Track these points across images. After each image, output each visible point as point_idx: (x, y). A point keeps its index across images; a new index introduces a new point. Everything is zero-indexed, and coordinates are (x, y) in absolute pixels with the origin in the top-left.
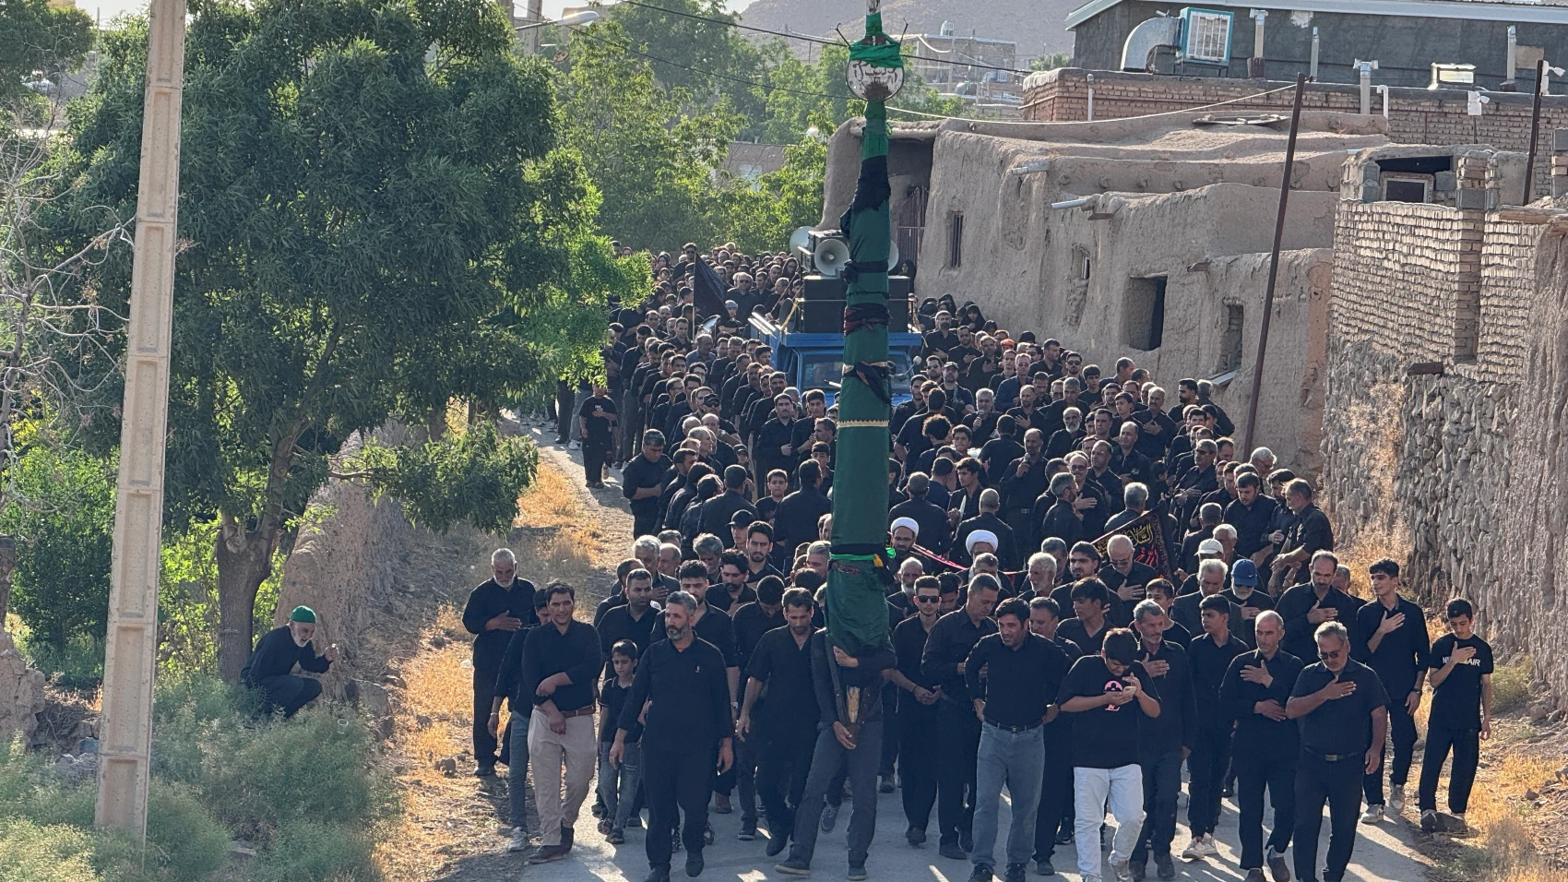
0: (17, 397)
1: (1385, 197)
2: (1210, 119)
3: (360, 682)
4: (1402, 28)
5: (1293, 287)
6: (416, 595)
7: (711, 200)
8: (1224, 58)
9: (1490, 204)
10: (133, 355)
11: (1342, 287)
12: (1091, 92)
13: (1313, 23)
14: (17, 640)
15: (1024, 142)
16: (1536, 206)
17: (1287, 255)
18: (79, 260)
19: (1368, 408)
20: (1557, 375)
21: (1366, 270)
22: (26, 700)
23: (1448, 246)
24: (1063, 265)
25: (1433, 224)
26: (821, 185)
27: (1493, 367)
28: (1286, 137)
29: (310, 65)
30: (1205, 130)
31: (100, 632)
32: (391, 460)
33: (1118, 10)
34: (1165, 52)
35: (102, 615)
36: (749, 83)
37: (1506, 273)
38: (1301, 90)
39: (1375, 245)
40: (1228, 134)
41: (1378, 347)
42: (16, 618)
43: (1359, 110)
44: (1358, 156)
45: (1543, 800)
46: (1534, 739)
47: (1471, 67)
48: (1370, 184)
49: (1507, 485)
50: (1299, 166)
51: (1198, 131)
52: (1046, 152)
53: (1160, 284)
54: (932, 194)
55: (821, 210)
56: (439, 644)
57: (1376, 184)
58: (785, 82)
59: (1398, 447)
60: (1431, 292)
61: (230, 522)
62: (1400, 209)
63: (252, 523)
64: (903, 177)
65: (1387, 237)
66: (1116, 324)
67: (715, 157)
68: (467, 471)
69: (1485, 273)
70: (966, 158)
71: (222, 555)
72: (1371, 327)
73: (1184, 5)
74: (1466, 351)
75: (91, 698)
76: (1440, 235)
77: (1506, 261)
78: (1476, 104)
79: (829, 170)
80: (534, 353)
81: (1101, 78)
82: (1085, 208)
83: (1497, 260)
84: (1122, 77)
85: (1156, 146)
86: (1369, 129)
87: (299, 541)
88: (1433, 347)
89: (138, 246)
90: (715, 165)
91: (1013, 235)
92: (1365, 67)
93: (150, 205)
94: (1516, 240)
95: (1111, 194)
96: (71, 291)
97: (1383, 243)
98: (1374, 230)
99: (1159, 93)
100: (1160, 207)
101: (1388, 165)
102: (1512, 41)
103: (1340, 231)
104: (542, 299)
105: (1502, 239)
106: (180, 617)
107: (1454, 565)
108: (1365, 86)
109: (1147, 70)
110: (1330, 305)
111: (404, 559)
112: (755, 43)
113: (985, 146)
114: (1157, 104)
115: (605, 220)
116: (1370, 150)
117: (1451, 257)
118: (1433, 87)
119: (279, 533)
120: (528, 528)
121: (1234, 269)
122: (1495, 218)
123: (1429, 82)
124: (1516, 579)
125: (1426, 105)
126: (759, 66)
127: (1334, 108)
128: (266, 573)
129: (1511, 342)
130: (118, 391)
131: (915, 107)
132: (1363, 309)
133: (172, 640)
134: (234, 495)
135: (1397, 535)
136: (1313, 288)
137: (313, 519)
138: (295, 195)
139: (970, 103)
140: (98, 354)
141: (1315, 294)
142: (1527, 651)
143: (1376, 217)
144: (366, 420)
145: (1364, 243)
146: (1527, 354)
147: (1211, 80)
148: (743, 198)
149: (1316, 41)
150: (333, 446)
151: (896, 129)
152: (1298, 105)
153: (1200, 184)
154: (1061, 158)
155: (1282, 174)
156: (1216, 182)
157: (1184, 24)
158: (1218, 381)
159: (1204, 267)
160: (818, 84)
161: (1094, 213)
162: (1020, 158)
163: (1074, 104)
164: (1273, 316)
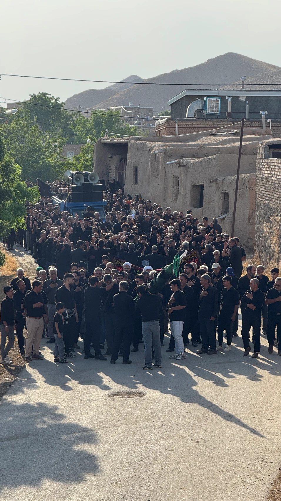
1: (271, 157)
2: (215, 133)
4: (274, 100)
5: (244, 186)
7: (58, 165)
8: (219, 112)
11: (259, 186)
12: (177, 125)
13: (246, 100)
15: (156, 143)
17: (241, 176)
19: (269, 224)
21: (266, 181)
24: (171, 182)
26: (92, 159)
30: (214, 136)
34: (200, 112)
38: (243, 122)
39: (269, 172)
40: (221, 137)
41: (271, 205)
43: (262, 128)
44: (262, 143)
48: (266, 153)
50: (244, 147)
51: (212, 137)
52: (164, 146)
53: (202, 187)
54: (128, 160)
55: (93, 167)
57: (268, 153)
58: (80, 124)
59: (279, 236)
62: (276, 161)
64: (119, 156)
65: (272, 170)
66: (188, 200)
67: (58, 151)
70: (138, 149)
72: (269, 199)
73: (205, 96)
79: (95, 154)
81: (180, 120)
82: (177, 164)
84: (187, 120)
85: (199, 142)
86: (266, 133)
90: (59, 154)
91: (155, 174)
92: (264, 113)
95: (185, 159)
97: (271, 172)
98: (268, 168)
99: (199, 125)
100: (200, 162)
101: (272, 146)
103: (258, 168)
108: (264, 119)
109: (195, 117)
110: (256, 192)
112: (70, 112)
113: (144, 145)
114: (198, 128)
116: (266, 141)
121: (225, 181)
127: (254, 127)
131: (121, 133)
132: (266, 193)
136: (250, 186)
139: (139, 128)
141: (251, 188)
143: (269, 164)
145: (265, 172)
147: (215, 120)
148: (68, 163)
149: (247, 105)
151: (115, 140)
152: (243, 127)
153: (213, 154)
154: (168, 148)
155: (238, 149)
156: (217, 153)
157: (205, 102)
158: (222, 217)
159: (215, 181)
160: (90, 124)
161: (180, 165)
162: (156, 148)
163: (172, 129)
164: (238, 196)
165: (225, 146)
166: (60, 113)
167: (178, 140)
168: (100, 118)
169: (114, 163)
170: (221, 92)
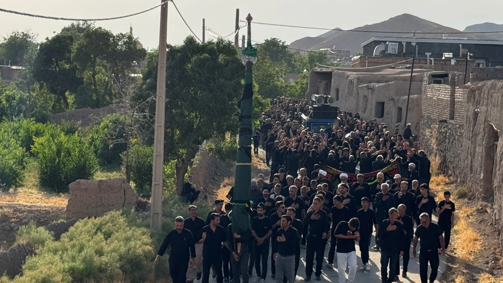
0: (131, 134)
1: (433, 83)
2: (394, 66)
3: (208, 195)
4: (436, 45)
5: (413, 104)
6: (219, 176)
7: (283, 87)
8: (397, 53)
9: (457, 84)
10: (156, 126)
11: (424, 103)
12: (367, 61)
13: (416, 44)
14: (132, 187)
15: (352, 73)
16: (467, 85)
18: (144, 104)
19: (430, 130)
20: (472, 122)
21: (429, 100)
22: (135, 200)
23: (447, 94)
24: (361, 100)
25: (444, 89)
26: (307, 83)
27: (458, 120)
28: (411, 70)
29: (193, 59)
30: (393, 69)
31: (150, 185)
32: (213, 146)
33: (373, 43)
34: (383, 52)
35: (151, 181)
36: (291, 60)
37: (460, 100)
38: (414, 59)
39: (431, 94)
40: (398, 70)
41: (432, 117)
42: (132, 182)
43: (427, 64)
44: (427, 74)
45: (471, 217)
46: (468, 203)
47: (452, 54)
49: (461, 146)
50: (414, 76)
51: (391, 69)
52: (357, 74)
53: (383, 103)
54: (332, 84)
55: (307, 89)
56: (225, 186)
57: (431, 80)
58: (299, 60)
59: (437, 139)
60: (444, 104)
61: (178, 160)
62: (437, 86)
63: (183, 160)
64: (325, 81)
65: (434, 92)
66: (373, 112)
67: (284, 77)
68: (230, 148)
69: (456, 100)
70: (339, 76)
71: (177, 168)
72: (430, 112)
73: (387, 41)
74: (452, 117)
75: (149, 200)
76: (446, 92)
77: (460, 97)
78: (453, 62)
79: (309, 79)
81: (369, 58)
82: (366, 87)
83: (458, 97)
84: (374, 58)
85: (382, 73)
86: (429, 68)
87: (193, 164)
88: (444, 116)
89: (157, 100)
90: (284, 79)
91: (350, 93)
92: (428, 54)
93: (159, 91)
94: (463, 92)
95: (371, 83)
96: (143, 111)
97: (433, 94)
98: (431, 91)
99: (382, 61)
100: (383, 86)
101: (434, 76)
102: (461, 48)
103: (423, 91)
105: (459, 92)
106: (168, 181)
107: (450, 165)
108: (428, 58)
109: (379, 56)
110: (421, 108)
111: (217, 168)
112: (292, 51)
113: (344, 73)
114: (382, 63)
115: (259, 92)
116: (429, 73)
117: (448, 96)
118: (443, 58)
119: (189, 163)
121: (399, 100)
122: (458, 87)
123: (442, 57)
124: (464, 168)
125: (442, 62)
126: (293, 57)
127: (421, 63)
128: (186, 172)
129: (462, 115)
130: (153, 132)
131: (328, 65)
132: (428, 108)
133: (166, 187)
134: (179, 155)
135: (437, 158)
136: (417, 104)
137: (197, 160)
138: (191, 88)
139: (340, 64)
140: (149, 124)
142: (466, 184)
143: (431, 88)
144: (207, 138)
145: (429, 94)
146: (465, 118)
147: (393, 58)
148: (290, 86)
149: (417, 49)
150: (200, 143)
151: (324, 70)
152: (413, 63)
153: (392, 81)
154: (360, 76)
155: (410, 78)
156: (395, 80)
157: (387, 45)
158: (397, 125)
159: (393, 99)
160: (306, 60)
161: (368, 88)
162: (351, 76)
163: (364, 64)
164: (408, 110)
165: (400, 76)
166: (286, 52)
167: (368, 71)
168: (313, 56)
169: (322, 86)
170: (398, 39)
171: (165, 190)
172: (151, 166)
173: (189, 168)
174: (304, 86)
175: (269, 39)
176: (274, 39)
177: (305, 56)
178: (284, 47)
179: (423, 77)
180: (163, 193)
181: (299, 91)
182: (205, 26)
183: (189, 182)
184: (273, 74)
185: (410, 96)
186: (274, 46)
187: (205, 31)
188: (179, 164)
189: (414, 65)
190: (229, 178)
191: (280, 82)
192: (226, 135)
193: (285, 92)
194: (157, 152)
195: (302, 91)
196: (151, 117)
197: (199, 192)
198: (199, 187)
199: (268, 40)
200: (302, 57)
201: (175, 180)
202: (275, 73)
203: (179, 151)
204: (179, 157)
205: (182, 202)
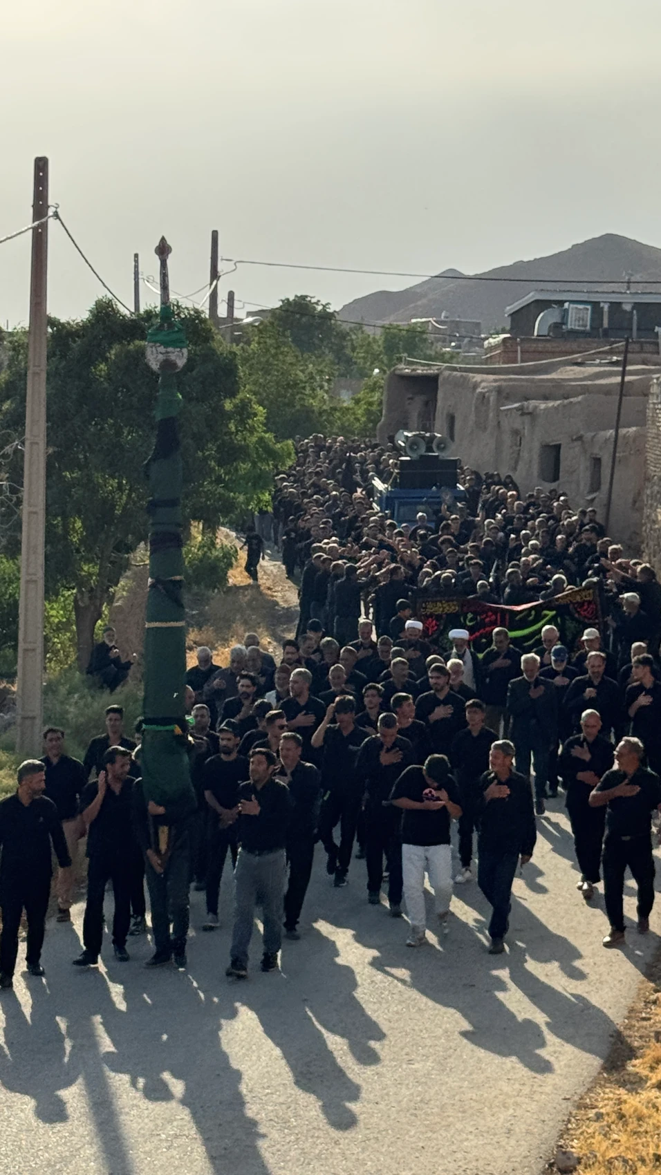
2: (580, 360)
5: (626, 448)
7: (325, 411)
8: (588, 328)
10: (25, 509)
11: (651, 447)
12: (519, 348)
13: (633, 308)
15: (485, 376)
17: (623, 431)
24: (507, 439)
26: (381, 401)
28: (620, 369)
29: (112, 354)
30: (579, 366)
31: (15, 648)
33: (532, 306)
34: (556, 327)
35: (16, 639)
36: (344, 347)
40: (591, 368)
50: (628, 384)
51: (576, 368)
52: (495, 381)
53: (557, 448)
54: (439, 405)
55: (381, 415)
61: (80, 591)
63: (91, 591)
64: (423, 396)
66: (536, 468)
68: (201, 561)
70: (456, 385)
71: (77, 608)
73: (566, 301)
75: (12, 683)
79: (385, 393)
80: (233, 498)
81: (525, 341)
82: (517, 409)
84: (535, 340)
85: (553, 376)
87: (116, 599)
89: (26, 450)
90: (327, 392)
91: (481, 426)
93: (31, 431)
95: (530, 402)
99: (555, 348)
100: (557, 408)
103: (650, 418)
104: (236, 470)
106: (56, 640)
109: (548, 335)
110: (646, 457)
113: (465, 378)
114: (554, 354)
115: (269, 424)
119: (106, 595)
120: (235, 585)
121: (595, 439)
127: (646, 352)
128: (99, 616)
130: (18, 526)
131: (429, 358)
133: (52, 652)
134: (82, 577)
136: (637, 448)
137: (123, 588)
140: (8, 507)
141: (639, 450)
147: (581, 340)
148: (341, 408)
149: (635, 317)
150: (132, 549)
151: (419, 371)
152: (626, 352)
153: (577, 396)
154: (504, 384)
155: (619, 388)
156: (585, 394)
157: (566, 311)
158: (589, 498)
159: (580, 438)
160: (379, 346)
161: (523, 412)
162: (483, 384)
163: (511, 355)
164: (617, 463)
165: (598, 382)
166: (331, 328)
167: (521, 371)
168: (395, 336)
169: (415, 409)
170: (591, 295)
171: (50, 660)
172: (16, 605)
173: (105, 609)
174: (374, 408)
175: (292, 298)
176: (304, 297)
177: (377, 337)
178: (327, 316)
179: (649, 387)
180: (45, 668)
181: (363, 419)
182: (140, 270)
183: (107, 642)
184: (301, 381)
185: (620, 430)
186: (303, 315)
187: (141, 281)
188: (82, 599)
189: (630, 356)
190: (200, 629)
191: (318, 400)
192: (192, 528)
193: (330, 422)
194: (28, 574)
195: (369, 420)
196: (14, 491)
197: (129, 664)
198: (130, 653)
199: (288, 300)
200: (371, 339)
201: (74, 637)
202: (304, 379)
203: (82, 569)
204: (81, 582)
205: (90, 688)
